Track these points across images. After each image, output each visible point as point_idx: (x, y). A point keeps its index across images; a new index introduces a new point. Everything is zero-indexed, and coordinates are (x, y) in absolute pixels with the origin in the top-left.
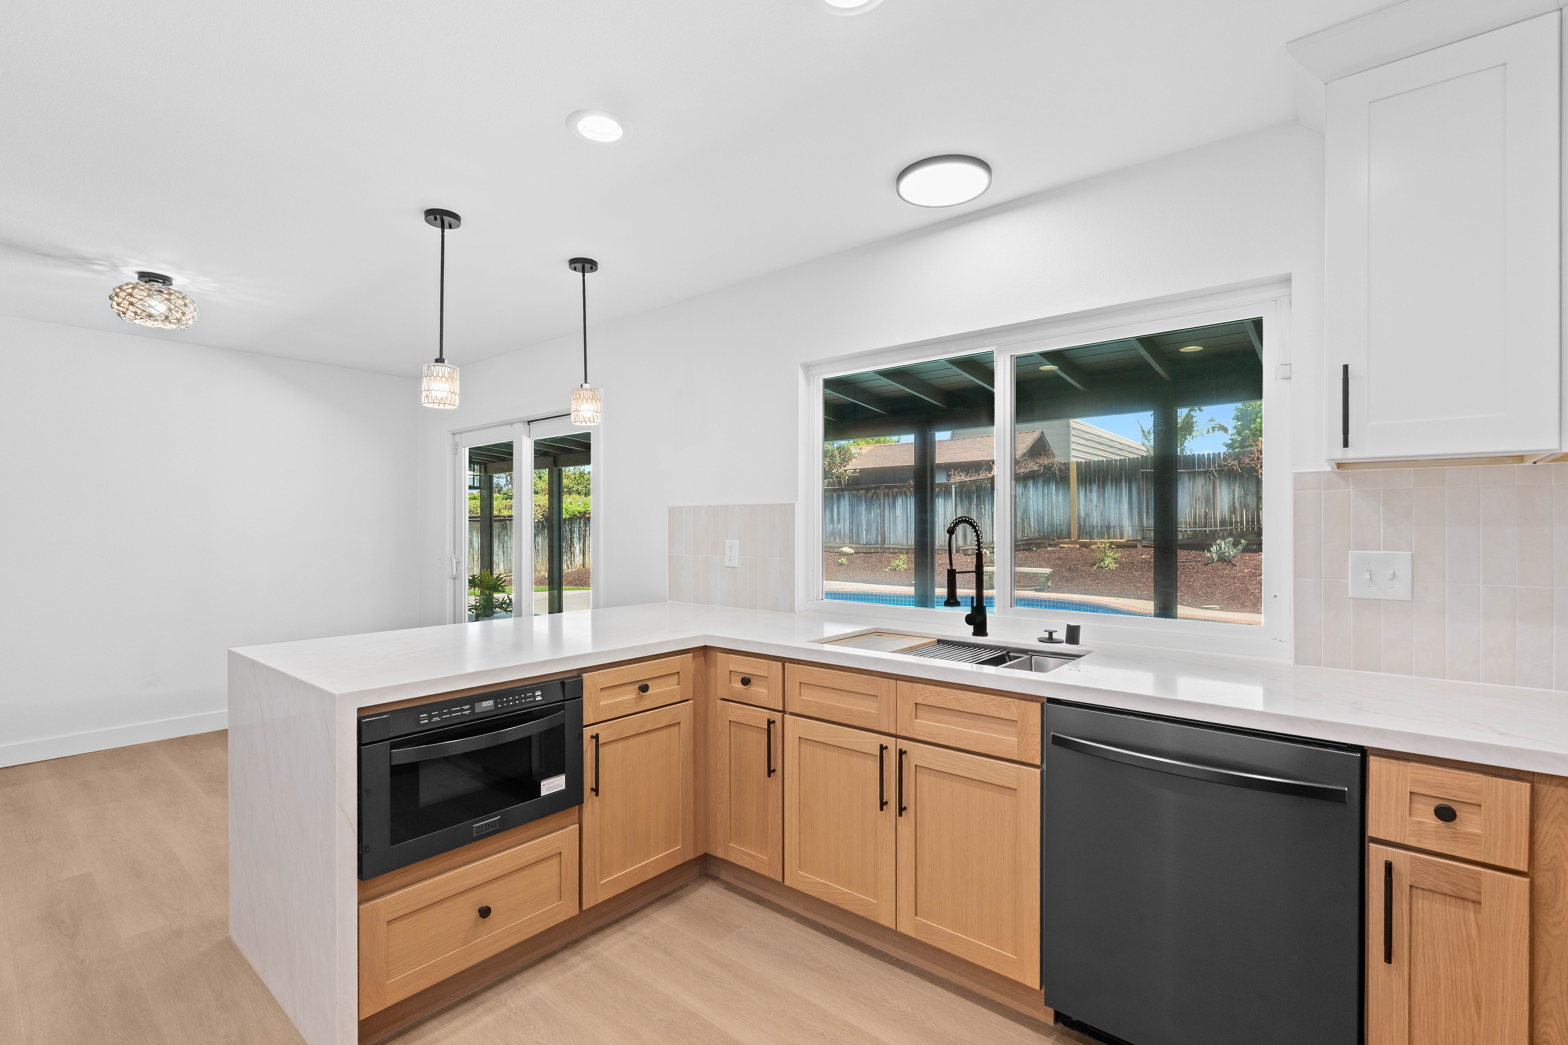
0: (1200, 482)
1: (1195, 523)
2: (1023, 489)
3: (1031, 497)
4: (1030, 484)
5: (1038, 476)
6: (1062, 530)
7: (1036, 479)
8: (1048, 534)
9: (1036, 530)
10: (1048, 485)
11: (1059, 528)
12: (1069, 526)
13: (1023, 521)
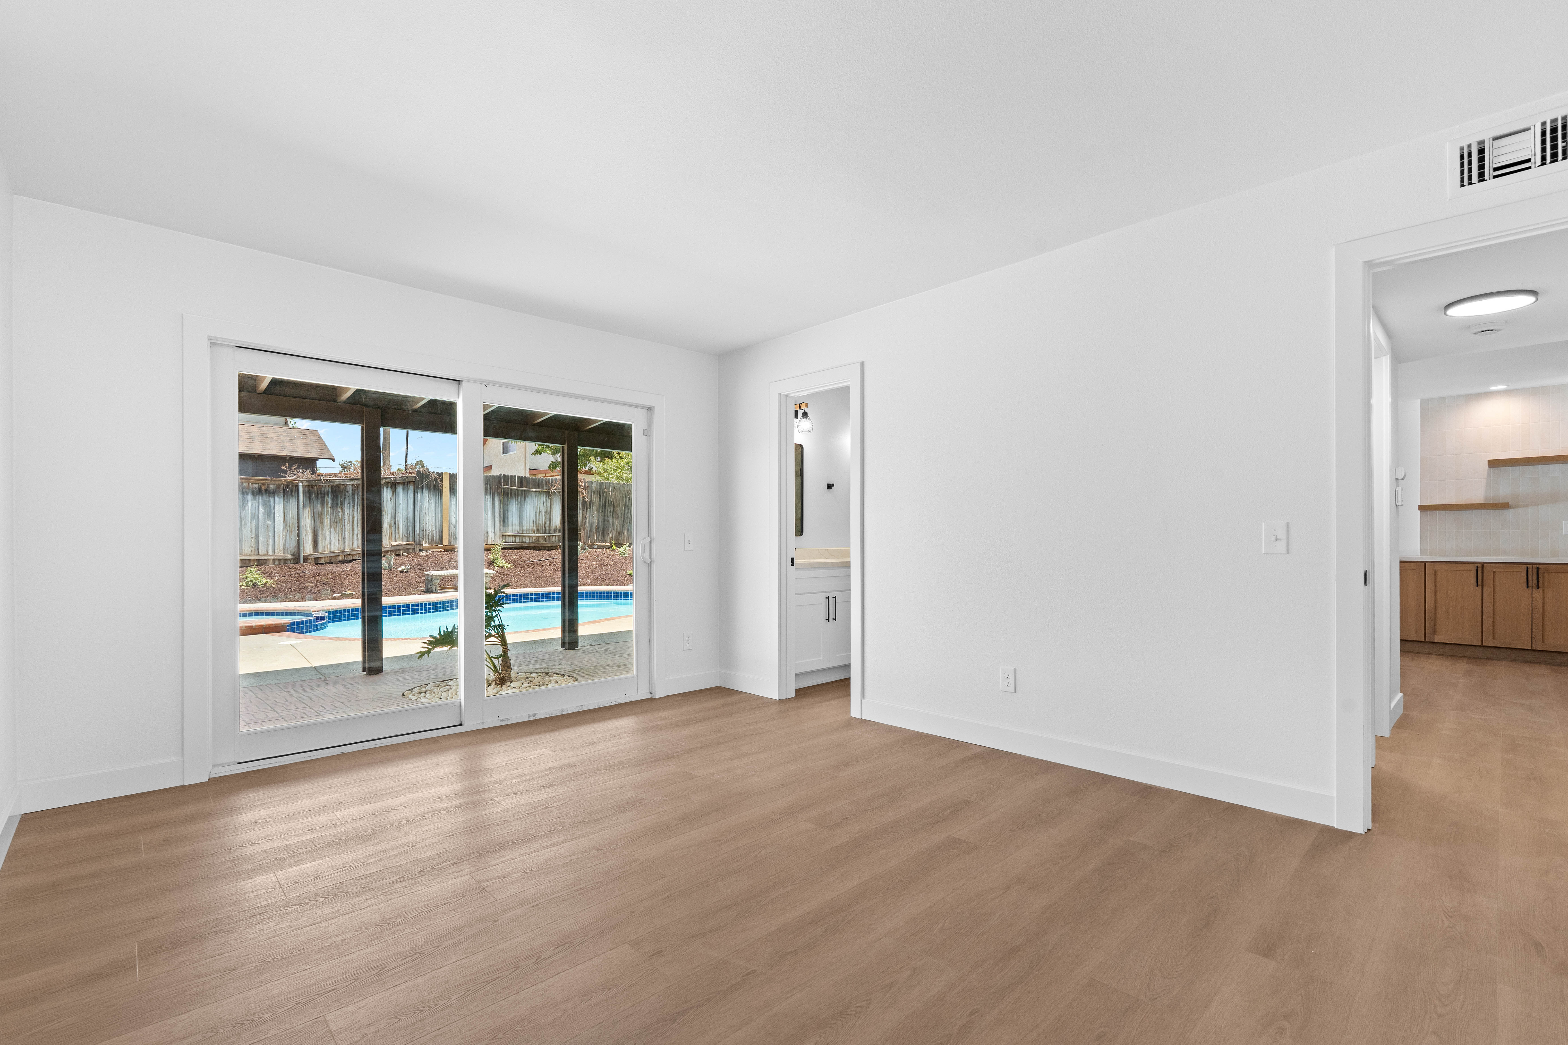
0: (543, 498)
1: (538, 530)
2: (391, 494)
3: (401, 502)
4: (400, 489)
5: (408, 483)
6: (433, 536)
7: (406, 486)
8: (419, 540)
9: (405, 536)
10: (422, 492)
11: (431, 533)
12: (441, 532)
13: (390, 527)
